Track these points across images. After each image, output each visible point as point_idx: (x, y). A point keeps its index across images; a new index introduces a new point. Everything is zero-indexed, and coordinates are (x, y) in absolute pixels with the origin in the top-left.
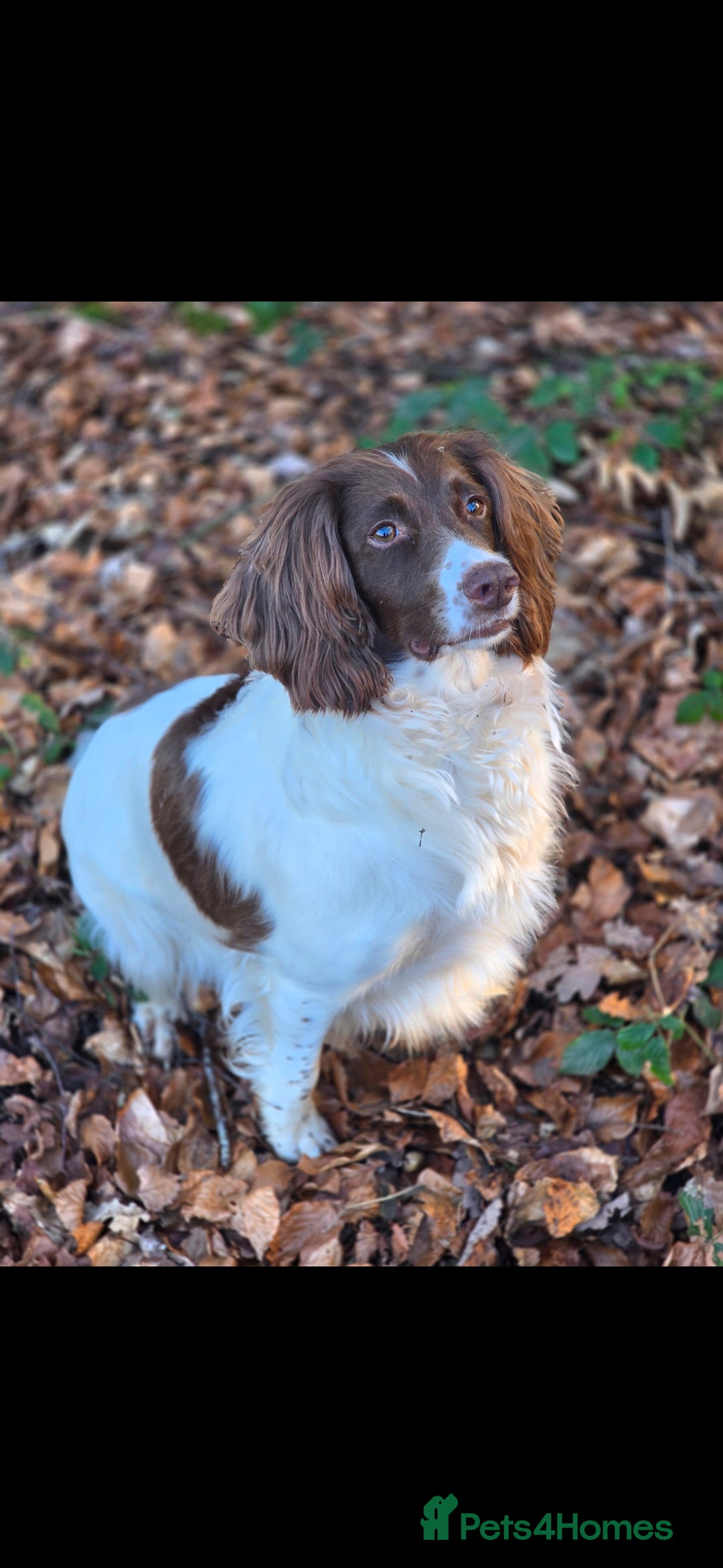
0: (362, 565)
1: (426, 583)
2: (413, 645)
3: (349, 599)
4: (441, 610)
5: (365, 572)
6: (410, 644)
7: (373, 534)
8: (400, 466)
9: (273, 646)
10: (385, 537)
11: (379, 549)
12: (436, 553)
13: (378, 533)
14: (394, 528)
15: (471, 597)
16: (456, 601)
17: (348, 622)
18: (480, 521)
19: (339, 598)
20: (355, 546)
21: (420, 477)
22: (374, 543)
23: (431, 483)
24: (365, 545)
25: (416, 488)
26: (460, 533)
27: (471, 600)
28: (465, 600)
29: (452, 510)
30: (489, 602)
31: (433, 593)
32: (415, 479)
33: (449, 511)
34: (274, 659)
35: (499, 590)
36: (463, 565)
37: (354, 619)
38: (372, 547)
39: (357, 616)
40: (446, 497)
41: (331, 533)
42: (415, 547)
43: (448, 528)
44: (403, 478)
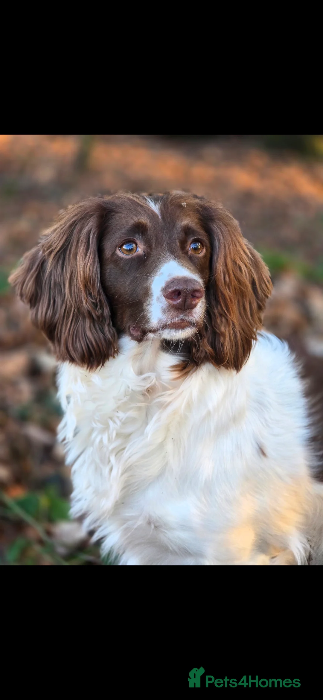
0: (110, 268)
1: (144, 285)
2: (131, 329)
3: (93, 285)
4: (148, 305)
5: (109, 273)
6: (129, 328)
7: (121, 246)
8: (152, 208)
9: (45, 309)
10: (130, 250)
11: (122, 259)
12: (156, 266)
13: (124, 247)
14: (136, 245)
15: (167, 297)
16: (158, 299)
17: (90, 301)
18: (197, 258)
19: (87, 283)
20: (108, 253)
21: (163, 218)
22: (119, 253)
23: (169, 223)
24: (114, 254)
25: (158, 223)
26: (177, 257)
27: (166, 299)
28: (163, 299)
29: (178, 243)
30: (178, 303)
31: (147, 293)
32: (160, 218)
33: (176, 243)
34: (43, 319)
35: (186, 296)
36: (169, 275)
37: (94, 301)
38: (118, 256)
39: (96, 300)
40: (177, 234)
41: (93, 238)
42: (145, 261)
43: (171, 253)
44: (152, 215)
